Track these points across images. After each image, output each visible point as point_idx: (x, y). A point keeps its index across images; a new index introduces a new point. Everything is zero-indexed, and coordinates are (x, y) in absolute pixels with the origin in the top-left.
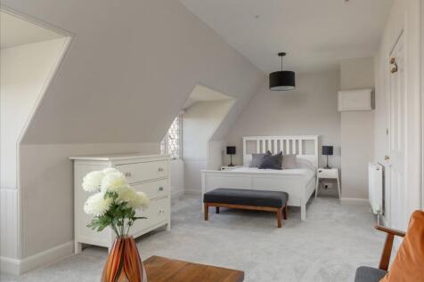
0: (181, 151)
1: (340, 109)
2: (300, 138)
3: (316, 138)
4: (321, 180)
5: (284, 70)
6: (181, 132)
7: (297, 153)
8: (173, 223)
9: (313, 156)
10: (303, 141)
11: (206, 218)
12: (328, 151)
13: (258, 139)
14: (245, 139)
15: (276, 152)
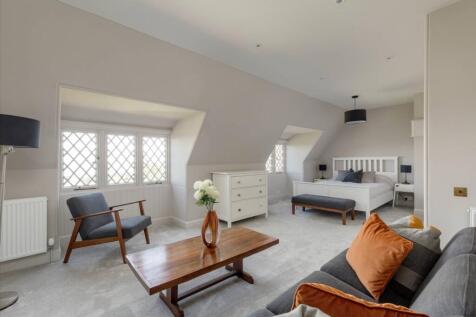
0: (285, 168)
1: (413, 135)
2: (381, 159)
3: (396, 159)
4: (400, 194)
5: (357, 108)
6: (285, 155)
7: (378, 170)
8: (270, 213)
9: (393, 173)
10: (384, 161)
11: (294, 213)
12: (407, 169)
13: (345, 159)
14: (334, 159)
15: (359, 169)
